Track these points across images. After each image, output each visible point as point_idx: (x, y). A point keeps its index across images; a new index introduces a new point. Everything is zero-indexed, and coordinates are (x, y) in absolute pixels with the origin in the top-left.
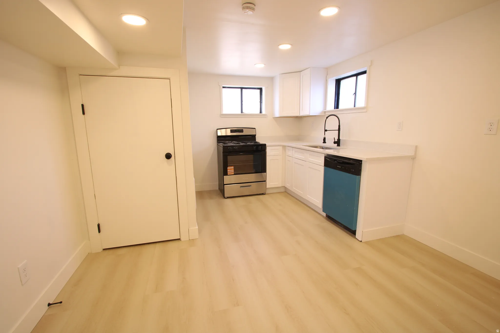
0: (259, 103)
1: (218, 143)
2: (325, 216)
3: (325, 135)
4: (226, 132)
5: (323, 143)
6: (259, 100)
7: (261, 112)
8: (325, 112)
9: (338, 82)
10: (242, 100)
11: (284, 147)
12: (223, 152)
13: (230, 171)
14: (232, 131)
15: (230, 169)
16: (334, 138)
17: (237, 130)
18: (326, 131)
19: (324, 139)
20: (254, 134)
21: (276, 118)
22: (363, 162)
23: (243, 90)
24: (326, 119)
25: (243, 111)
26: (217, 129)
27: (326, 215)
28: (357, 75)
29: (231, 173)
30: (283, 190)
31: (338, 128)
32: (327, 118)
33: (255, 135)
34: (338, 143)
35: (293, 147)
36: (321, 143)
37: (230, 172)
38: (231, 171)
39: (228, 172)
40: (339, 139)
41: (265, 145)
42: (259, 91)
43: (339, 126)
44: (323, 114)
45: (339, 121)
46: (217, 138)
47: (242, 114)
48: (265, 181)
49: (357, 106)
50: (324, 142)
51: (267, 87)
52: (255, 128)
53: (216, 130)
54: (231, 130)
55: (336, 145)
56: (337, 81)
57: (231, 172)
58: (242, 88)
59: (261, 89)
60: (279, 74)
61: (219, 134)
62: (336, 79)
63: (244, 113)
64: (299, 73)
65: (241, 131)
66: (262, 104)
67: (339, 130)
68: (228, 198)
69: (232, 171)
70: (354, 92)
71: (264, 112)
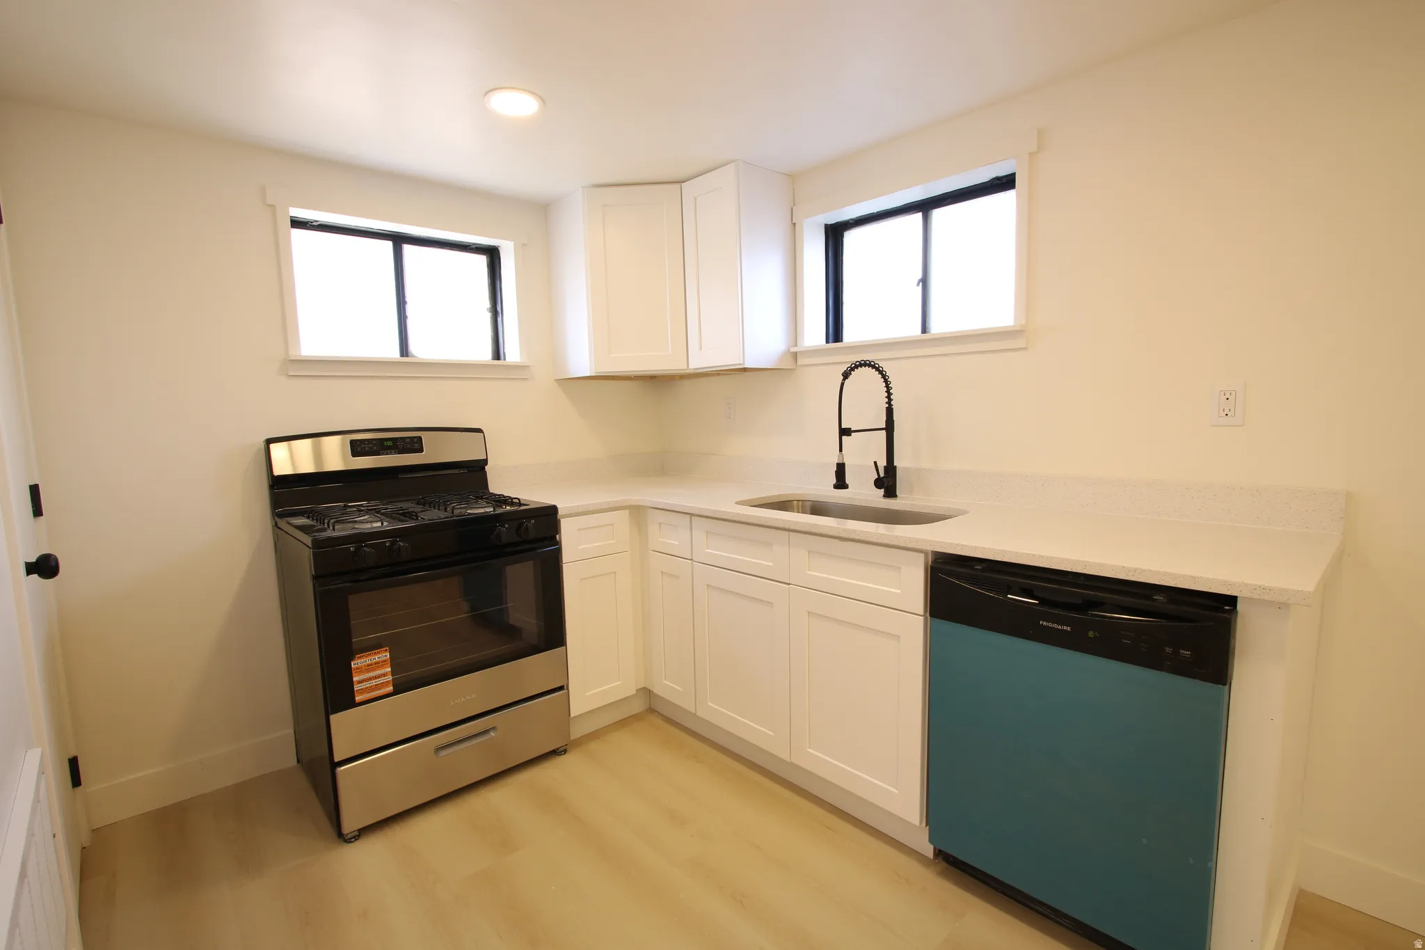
0: (488, 316)
1: (281, 516)
2: (932, 858)
3: (841, 450)
4: (318, 454)
5: (836, 487)
6: (487, 304)
7: (497, 355)
8: (795, 356)
9: (835, 235)
10: (404, 296)
11: (638, 513)
12: (316, 578)
13: (370, 679)
14: (358, 448)
15: (370, 668)
16: (875, 463)
17: (390, 443)
18: (844, 432)
19: (841, 470)
20: (479, 456)
21: (572, 384)
22: (1240, 606)
23: (408, 249)
24: (844, 380)
25: (413, 347)
26: (269, 441)
27: (935, 849)
28: (925, 206)
29: (378, 687)
30: (638, 707)
31: (884, 418)
32: (846, 375)
33: (485, 462)
34: (887, 482)
35: (691, 515)
36: (824, 489)
37: (367, 685)
38: (376, 678)
39: (356, 687)
40: (891, 469)
41: (552, 510)
42: (481, 261)
43: (890, 411)
44: (787, 364)
45: (888, 392)
46: (272, 487)
47: (405, 359)
48: (561, 688)
49: (936, 327)
50: (841, 483)
51: (523, 245)
52: (479, 431)
53: (262, 445)
54: (353, 443)
55: (882, 492)
56: (830, 233)
57: (374, 682)
58: (399, 240)
59: (492, 254)
60: (582, 187)
61: (282, 467)
62: (825, 225)
63: (413, 356)
64: (678, 186)
65: (414, 445)
66: (499, 319)
67: (889, 428)
68: (363, 832)
69: (384, 675)
70: (920, 276)
71: (512, 352)
